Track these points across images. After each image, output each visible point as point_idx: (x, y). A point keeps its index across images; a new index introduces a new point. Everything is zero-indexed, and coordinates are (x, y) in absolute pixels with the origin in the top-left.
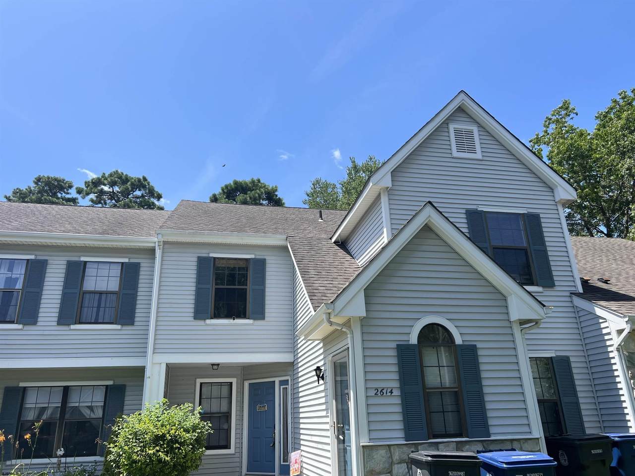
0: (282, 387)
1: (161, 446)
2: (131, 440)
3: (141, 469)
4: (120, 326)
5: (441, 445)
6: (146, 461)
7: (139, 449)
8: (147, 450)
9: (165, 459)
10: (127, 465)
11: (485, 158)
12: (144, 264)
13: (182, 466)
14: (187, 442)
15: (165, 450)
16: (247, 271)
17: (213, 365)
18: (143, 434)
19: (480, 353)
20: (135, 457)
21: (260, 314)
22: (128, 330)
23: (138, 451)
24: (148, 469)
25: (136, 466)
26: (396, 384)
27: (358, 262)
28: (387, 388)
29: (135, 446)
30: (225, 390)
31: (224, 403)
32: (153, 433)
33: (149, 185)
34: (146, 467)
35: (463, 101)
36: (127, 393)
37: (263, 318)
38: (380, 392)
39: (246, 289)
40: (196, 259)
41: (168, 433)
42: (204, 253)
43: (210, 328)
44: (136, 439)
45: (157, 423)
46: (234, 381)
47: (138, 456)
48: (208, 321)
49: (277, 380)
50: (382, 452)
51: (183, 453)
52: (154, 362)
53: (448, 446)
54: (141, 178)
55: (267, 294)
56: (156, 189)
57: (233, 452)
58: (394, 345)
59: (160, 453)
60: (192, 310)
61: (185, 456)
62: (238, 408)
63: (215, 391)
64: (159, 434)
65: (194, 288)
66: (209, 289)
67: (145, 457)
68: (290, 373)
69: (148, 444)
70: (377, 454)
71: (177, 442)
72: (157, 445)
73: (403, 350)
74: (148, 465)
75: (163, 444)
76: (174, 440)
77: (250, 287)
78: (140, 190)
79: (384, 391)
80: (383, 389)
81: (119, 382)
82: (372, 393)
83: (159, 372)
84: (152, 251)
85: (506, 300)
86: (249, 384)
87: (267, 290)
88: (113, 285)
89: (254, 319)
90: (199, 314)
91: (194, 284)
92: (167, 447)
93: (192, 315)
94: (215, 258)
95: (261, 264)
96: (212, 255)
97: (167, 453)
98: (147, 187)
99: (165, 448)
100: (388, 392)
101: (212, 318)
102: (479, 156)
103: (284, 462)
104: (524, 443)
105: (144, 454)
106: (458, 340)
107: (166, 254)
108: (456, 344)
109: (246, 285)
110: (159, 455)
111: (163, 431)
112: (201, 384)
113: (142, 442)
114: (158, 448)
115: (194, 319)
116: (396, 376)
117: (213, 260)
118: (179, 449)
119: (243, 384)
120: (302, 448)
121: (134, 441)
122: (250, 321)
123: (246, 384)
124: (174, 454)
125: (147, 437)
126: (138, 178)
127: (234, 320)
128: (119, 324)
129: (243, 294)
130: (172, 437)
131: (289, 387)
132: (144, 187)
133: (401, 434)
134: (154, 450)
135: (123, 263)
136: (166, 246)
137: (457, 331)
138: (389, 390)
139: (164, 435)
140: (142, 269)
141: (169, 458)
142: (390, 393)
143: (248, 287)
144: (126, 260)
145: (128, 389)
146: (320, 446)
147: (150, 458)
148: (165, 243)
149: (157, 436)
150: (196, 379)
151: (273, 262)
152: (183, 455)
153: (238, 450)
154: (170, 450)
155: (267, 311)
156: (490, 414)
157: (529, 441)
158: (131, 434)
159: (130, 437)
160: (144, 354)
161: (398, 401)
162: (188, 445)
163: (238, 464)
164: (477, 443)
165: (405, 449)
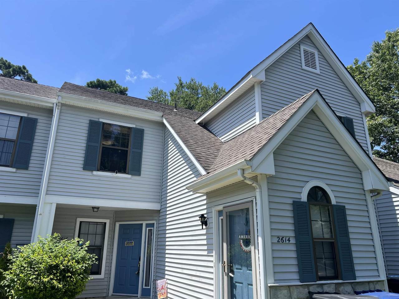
0: (148, 229)
1: (54, 274)
2: (26, 269)
3: (34, 294)
4: (15, 169)
5: (325, 286)
6: (40, 288)
7: (34, 276)
8: (42, 278)
9: (58, 286)
10: (21, 290)
11: (322, 74)
12: (42, 120)
13: (71, 292)
14: (77, 272)
15: (58, 278)
16: (128, 137)
17: (93, 208)
18: (38, 263)
19: (348, 212)
20: (29, 284)
21: (137, 171)
22: (22, 173)
23: (32, 279)
24: (41, 295)
25: (30, 291)
26: (292, 234)
27: (220, 139)
28: (286, 237)
29: (30, 274)
30: (100, 228)
31: (99, 238)
32: (47, 263)
33: (27, 72)
34: (39, 293)
35: (311, 31)
36: (15, 226)
37: (139, 174)
38: (281, 240)
39: (127, 151)
40: (88, 122)
41: (61, 264)
42: (95, 118)
43: (97, 178)
44: (31, 268)
45: (51, 254)
46: (108, 222)
47: (32, 283)
48: (95, 173)
49: (144, 223)
50: (285, 292)
51: (73, 281)
52: (45, 202)
53: (329, 287)
54: (22, 66)
55: (143, 156)
56: (33, 77)
57: (103, 277)
58: (290, 201)
59: (54, 281)
60: (82, 162)
61: (75, 284)
62: (110, 243)
63: (92, 229)
64: (52, 264)
65: (85, 145)
66: (97, 147)
67: (40, 284)
68: (156, 218)
69: (42, 272)
70: (281, 293)
71: (68, 271)
72: (51, 274)
73: (297, 206)
74: (41, 291)
75: (57, 273)
76: (67, 269)
77: (131, 150)
78: (20, 76)
79: (284, 239)
80: (283, 238)
81: (9, 216)
82: (275, 240)
83: (50, 210)
84: (50, 112)
85: (361, 173)
86: (120, 224)
87: (144, 153)
88: (12, 134)
89: (132, 174)
90: (88, 166)
91: (85, 142)
92: (59, 276)
93: (82, 166)
94: (104, 123)
95: (140, 133)
96: (101, 120)
97: (59, 281)
98: (26, 74)
99: (57, 277)
100: (287, 240)
101: (98, 170)
102: (318, 71)
103: (145, 286)
104: (376, 284)
105: (39, 281)
106: (334, 201)
107: (62, 114)
108: (332, 204)
109: (127, 147)
110: (53, 283)
111: (57, 261)
112: (81, 222)
113: (36, 271)
114: (52, 277)
115: (83, 169)
116: (292, 227)
117: (102, 124)
118: (71, 277)
119: (115, 225)
120: (166, 277)
121: (29, 269)
122: (129, 176)
123: (117, 225)
124: (66, 281)
125: (42, 266)
126: (19, 66)
127: (116, 173)
128: (14, 168)
129: (125, 154)
130: (64, 267)
131: (155, 229)
132: (24, 73)
133: (296, 276)
134: (49, 278)
135: (22, 117)
136: (63, 108)
137: (332, 193)
138: (287, 239)
139: (57, 266)
140: (38, 124)
141: (61, 285)
142: (288, 241)
143: (129, 149)
144: (25, 115)
145: (16, 222)
146: (194, 278)
147: (44, 285)
148: (63, 105)
149: (50, 266)
150: (77, 218)
151: (150, 132)
152: (74, 283)
153: (107, 276)
154: (63, 278)
155: (142, 169)
156: (355, 261)
157: (379, 283)
158: (25, 263)
159: (25, 266)
160: (36, 194)
161: (293, 248)
162: (79, 275)
163: (106, 287)
164: (348, 284)
165: (301, 289)
